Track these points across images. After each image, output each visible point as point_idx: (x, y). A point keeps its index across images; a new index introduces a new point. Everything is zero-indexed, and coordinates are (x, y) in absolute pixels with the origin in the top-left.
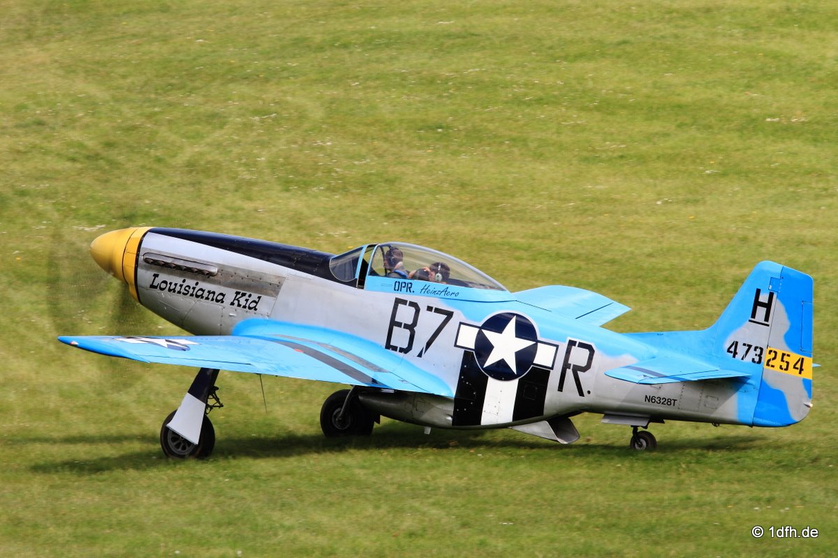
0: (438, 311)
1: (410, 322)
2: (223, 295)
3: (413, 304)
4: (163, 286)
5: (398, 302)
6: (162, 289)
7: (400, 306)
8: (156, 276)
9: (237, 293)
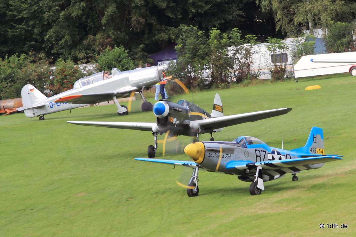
0: (263, 151)
1: (259, 155)
2: (223, 156)
3: (259, 150)
4: (211, 156)
5: (256, 150)
6: (211, 157)
7: (257, 151)
8: (210, 153)
9: (226, 155)
